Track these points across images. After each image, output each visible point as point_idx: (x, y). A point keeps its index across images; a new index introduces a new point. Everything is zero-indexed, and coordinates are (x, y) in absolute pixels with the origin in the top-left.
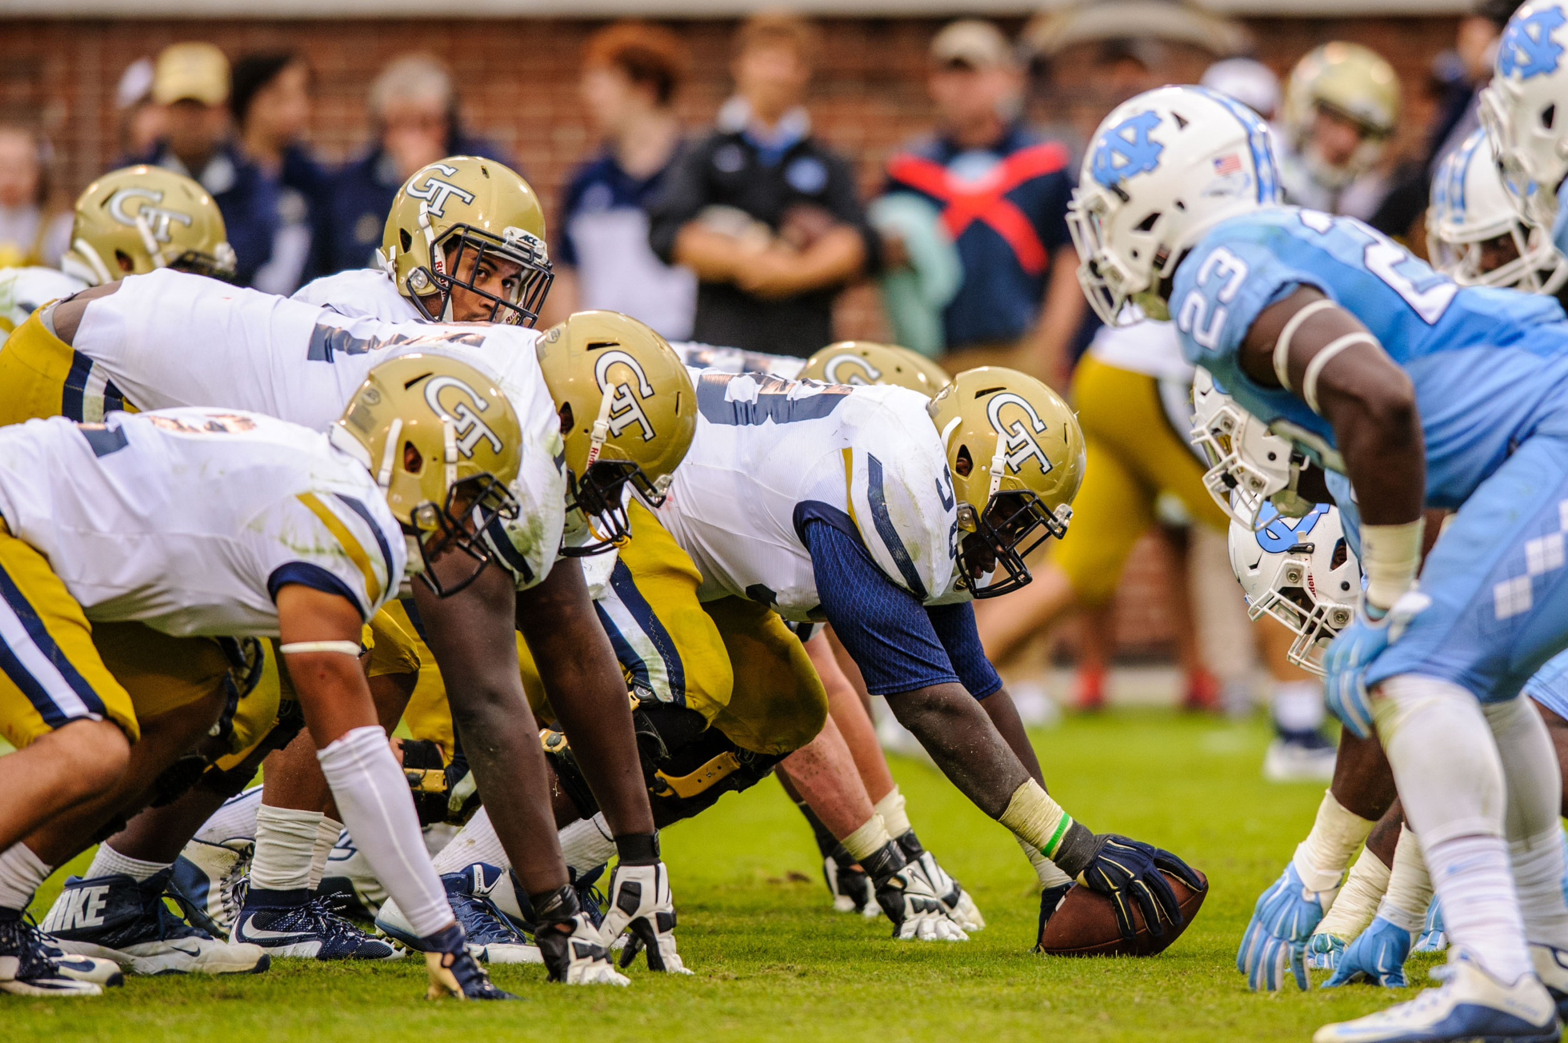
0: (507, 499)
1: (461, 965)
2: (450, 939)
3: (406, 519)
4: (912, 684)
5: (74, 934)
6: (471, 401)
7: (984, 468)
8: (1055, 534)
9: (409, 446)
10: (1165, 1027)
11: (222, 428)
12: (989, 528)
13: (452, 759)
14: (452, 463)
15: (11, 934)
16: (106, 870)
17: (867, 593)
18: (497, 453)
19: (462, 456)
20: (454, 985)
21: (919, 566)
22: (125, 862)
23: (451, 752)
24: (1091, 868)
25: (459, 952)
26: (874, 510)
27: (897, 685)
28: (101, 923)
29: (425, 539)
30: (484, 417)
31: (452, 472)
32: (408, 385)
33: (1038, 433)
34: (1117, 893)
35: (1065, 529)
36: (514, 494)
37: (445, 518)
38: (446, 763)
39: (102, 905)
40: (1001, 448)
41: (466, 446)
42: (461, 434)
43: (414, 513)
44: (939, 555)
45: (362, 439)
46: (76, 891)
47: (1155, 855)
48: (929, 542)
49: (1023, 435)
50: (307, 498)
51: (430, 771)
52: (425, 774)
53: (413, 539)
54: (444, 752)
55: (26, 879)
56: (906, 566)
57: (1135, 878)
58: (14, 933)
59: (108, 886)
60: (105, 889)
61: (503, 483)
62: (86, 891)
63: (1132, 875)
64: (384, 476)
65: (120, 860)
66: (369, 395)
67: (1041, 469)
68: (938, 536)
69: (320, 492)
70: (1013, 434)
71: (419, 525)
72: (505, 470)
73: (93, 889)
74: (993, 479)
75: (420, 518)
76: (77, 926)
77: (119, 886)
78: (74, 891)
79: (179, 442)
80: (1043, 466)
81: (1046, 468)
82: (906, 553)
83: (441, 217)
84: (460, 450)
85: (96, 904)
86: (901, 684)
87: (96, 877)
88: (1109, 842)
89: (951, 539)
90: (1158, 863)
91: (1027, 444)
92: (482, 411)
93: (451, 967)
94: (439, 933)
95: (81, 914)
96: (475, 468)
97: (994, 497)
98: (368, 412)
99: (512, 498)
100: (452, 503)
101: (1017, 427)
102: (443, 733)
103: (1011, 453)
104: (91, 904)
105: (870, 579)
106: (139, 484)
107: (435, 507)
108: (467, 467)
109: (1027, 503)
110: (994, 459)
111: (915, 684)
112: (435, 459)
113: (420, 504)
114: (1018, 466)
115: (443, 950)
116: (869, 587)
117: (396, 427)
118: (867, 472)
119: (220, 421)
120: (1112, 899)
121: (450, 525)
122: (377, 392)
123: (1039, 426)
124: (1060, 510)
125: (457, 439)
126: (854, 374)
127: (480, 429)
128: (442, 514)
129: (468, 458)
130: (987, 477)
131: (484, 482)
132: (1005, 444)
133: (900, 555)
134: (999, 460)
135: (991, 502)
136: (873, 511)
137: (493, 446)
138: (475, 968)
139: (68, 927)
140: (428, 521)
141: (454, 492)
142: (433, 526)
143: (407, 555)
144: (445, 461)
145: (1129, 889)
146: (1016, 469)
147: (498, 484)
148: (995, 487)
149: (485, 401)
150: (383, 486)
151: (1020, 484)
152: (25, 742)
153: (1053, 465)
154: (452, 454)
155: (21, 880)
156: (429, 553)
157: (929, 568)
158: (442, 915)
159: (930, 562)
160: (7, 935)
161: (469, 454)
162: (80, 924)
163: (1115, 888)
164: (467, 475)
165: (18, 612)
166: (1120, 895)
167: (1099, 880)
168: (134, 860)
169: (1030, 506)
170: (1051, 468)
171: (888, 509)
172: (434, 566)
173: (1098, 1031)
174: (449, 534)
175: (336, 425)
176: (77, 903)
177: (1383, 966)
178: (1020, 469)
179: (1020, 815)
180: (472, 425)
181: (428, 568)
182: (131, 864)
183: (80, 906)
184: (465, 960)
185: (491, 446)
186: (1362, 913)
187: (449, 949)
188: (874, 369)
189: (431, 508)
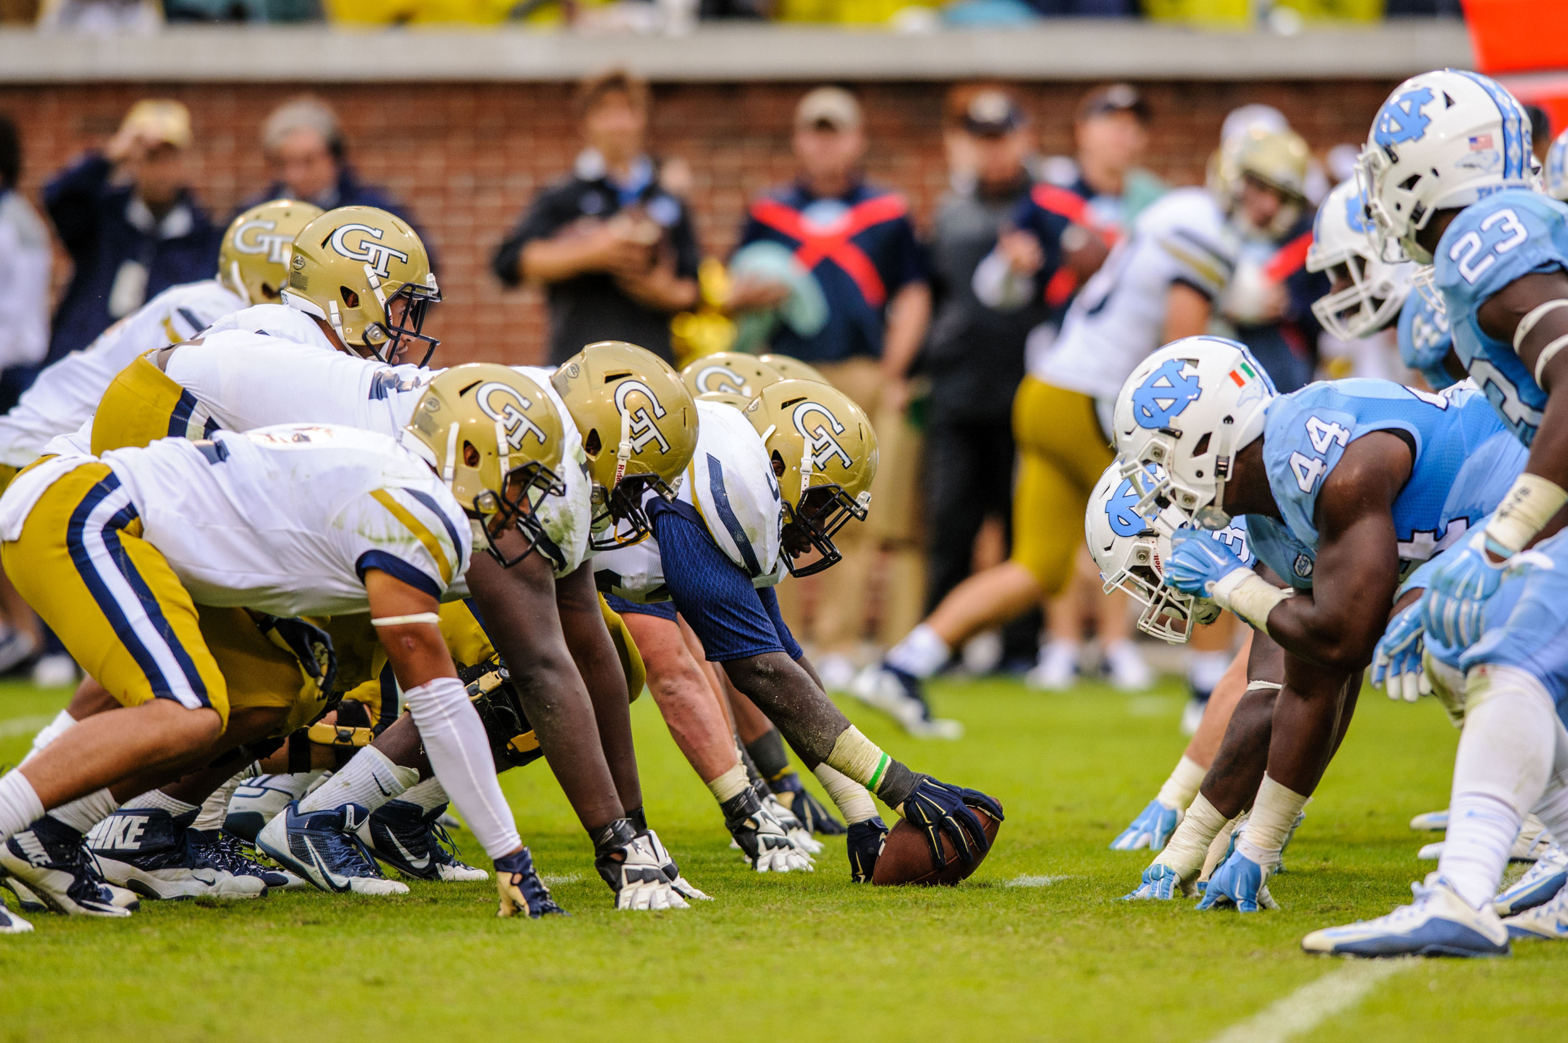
0: (554, 482)
1: (527, 883)
2: (520, 861)
3: (470, 506)
4: (748, 652)
5: (113, 854)
6: (517, 403)
7: (794, 468)
8: (857, 517)
9: (467, 444)
10: (1112, 949)
11: (306, 439)
12: (803, 519)
13: (379, 717)
14: (505, 455)
15: (74, 854)
16: (146, 804)
17: (711, 573)
18: (542, 444)
19: (512, 448)
20: (522, 901)
21: (756, 547)
22: (165, 800)
23: (378, 712)
24: (910, 802)
25: (526, 872)
26: (717, 500)
27: (735, 652)
28: (138, 848)
29: (487, 521)
30: (528, 414)
31: (505, 463)
32: (462, 393)
33: (838, 434)
34: (930, 827)
35: (866, 512)
36: (559, 475)
37: (502, 501)
38: (374, 723)
39: (141, 832)
40: (808, 450)
41: (515, 440)
42: (510, 431)
43: (476, 501)
44: (772, 538)
45: (425, 440)
46: (119, 818)
47: (963, 795)
48: (764, 526)
49: (826, 438)
50: (379, 495)
51: (358, 729)
52: (354, 731)
53: (478, 522)
54: (372, 712)
55: (97, 810)
56: (745, 548)
57: (946, 815)
58: (77, 854)
59: (148, 818)
60: (145, 819)
61: (549, 468)
62: (128, 819)
63: (944, 812)
64: (448, 472)
65: (161, 797)
66: (430, 403)
67: (843, 465)
68: (771, 521)
69: (390, 487)
70: (817, 438)
71: (482, 510)
72: (551, 457)
73: (135, 818)
74: (804, 477)
75: (482, 505)
76: (117, 847)
77: (157, 817)
78: (117, 817)
79: (273, 452)
80: (844, 462)
81: (847, 463)
82: (745, 536)
83: (387, 277)
84: (510, 444)
85: (135, 831)
86: (739, 651)
87: (137, 808)
88: (925, 780)
89: (779, 524)
90: (966, 801)
91: (830, 445)
92: (526, 409)
93: (519, 885)
94: (509, 855)
95: (122, 837)
96: (525, 458)
97: (805, 492)
98: (431, 418)
99: (558, 479)
100: (507, 488)
101: (820, 431)
102: (371, 695)
103: (817, 454)
104: (131, 830)
105: (713, 561)
106: (243, 490)
107: (493, 493)
108: (518, 458)
109: (834, 495)
110: (802, 460)
111: (751, 651)
112: (490, 454)
113: (480, 493)
114: (823, 464)
115: (513, 870)
116: (712, 567)
117: (454, 429)
118: (707, 469)
119: (305, 433)
120: (926, 833)
121: (507, 508)
122: (437, 401)
123: (838, 429)
124: (862, 497)
125: (507, 435)
126: (722, 384)
127: (526, 425)
128: (500, 500)
129: (518, 450)
130: (798, 475)
131: (533, 469)
132: (811, 446)
133: (740, 538)
134: (807, 461)
135: (804, 496)
136: (716, 502)
137: (539, 437)
138: (540, 887)
139: (108, 846)
140: (488, 505)
141: (509, 479)
142: (493, 510)
143: (471, 535)
144: (498, 454)
145: (941, 824)
146: (822, 467)
147: (545, 469)
148: (805, 484)
149: (528, 400)
150: (449, 480)
151: (827, 479)
152: (137, 703)
153: (853, 461)
154: (504, 448)
155: (93, 810)
156: (493, 533)
157: (765, 550)
158: (512, 840)
159: (765, 545)
160: (71, 854)
161: (518, 446)
162: (119, 846)
163: (929, 822)
164: (518, 465)
165: (141, 597)
166: (932, 829)
167: (915, 813)
168: (174, 800)
169: (837, 497)
170: (852, 463)
171: (729, 499)
172: (497, 542)
173: (1055, 952)
174: (507, 516)
175: (405, 431)
176: (119, 828)
177: (1239, 893)
178: (825, 467)
179: (844, 757)
180: (519, 422)
181: (492, 545)
182: (169, 802)
183: (121, 831)
184: (532, 879)
185: (536, 438)
186: (1193, 848)
187: (518, 870)
188: (739, 376)
189: (490, 495)
